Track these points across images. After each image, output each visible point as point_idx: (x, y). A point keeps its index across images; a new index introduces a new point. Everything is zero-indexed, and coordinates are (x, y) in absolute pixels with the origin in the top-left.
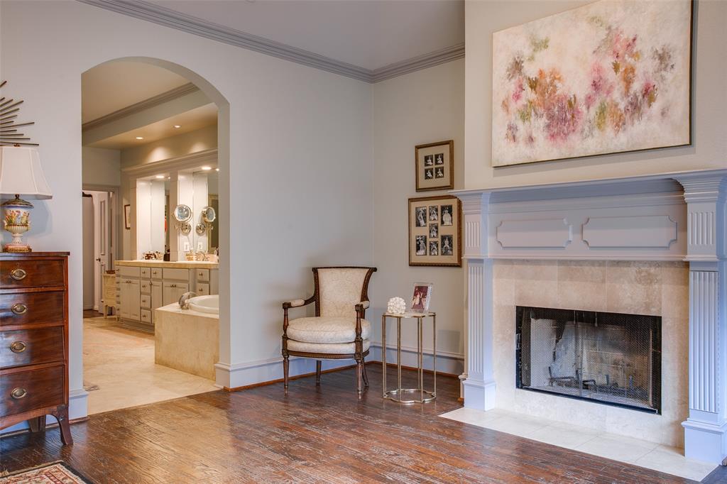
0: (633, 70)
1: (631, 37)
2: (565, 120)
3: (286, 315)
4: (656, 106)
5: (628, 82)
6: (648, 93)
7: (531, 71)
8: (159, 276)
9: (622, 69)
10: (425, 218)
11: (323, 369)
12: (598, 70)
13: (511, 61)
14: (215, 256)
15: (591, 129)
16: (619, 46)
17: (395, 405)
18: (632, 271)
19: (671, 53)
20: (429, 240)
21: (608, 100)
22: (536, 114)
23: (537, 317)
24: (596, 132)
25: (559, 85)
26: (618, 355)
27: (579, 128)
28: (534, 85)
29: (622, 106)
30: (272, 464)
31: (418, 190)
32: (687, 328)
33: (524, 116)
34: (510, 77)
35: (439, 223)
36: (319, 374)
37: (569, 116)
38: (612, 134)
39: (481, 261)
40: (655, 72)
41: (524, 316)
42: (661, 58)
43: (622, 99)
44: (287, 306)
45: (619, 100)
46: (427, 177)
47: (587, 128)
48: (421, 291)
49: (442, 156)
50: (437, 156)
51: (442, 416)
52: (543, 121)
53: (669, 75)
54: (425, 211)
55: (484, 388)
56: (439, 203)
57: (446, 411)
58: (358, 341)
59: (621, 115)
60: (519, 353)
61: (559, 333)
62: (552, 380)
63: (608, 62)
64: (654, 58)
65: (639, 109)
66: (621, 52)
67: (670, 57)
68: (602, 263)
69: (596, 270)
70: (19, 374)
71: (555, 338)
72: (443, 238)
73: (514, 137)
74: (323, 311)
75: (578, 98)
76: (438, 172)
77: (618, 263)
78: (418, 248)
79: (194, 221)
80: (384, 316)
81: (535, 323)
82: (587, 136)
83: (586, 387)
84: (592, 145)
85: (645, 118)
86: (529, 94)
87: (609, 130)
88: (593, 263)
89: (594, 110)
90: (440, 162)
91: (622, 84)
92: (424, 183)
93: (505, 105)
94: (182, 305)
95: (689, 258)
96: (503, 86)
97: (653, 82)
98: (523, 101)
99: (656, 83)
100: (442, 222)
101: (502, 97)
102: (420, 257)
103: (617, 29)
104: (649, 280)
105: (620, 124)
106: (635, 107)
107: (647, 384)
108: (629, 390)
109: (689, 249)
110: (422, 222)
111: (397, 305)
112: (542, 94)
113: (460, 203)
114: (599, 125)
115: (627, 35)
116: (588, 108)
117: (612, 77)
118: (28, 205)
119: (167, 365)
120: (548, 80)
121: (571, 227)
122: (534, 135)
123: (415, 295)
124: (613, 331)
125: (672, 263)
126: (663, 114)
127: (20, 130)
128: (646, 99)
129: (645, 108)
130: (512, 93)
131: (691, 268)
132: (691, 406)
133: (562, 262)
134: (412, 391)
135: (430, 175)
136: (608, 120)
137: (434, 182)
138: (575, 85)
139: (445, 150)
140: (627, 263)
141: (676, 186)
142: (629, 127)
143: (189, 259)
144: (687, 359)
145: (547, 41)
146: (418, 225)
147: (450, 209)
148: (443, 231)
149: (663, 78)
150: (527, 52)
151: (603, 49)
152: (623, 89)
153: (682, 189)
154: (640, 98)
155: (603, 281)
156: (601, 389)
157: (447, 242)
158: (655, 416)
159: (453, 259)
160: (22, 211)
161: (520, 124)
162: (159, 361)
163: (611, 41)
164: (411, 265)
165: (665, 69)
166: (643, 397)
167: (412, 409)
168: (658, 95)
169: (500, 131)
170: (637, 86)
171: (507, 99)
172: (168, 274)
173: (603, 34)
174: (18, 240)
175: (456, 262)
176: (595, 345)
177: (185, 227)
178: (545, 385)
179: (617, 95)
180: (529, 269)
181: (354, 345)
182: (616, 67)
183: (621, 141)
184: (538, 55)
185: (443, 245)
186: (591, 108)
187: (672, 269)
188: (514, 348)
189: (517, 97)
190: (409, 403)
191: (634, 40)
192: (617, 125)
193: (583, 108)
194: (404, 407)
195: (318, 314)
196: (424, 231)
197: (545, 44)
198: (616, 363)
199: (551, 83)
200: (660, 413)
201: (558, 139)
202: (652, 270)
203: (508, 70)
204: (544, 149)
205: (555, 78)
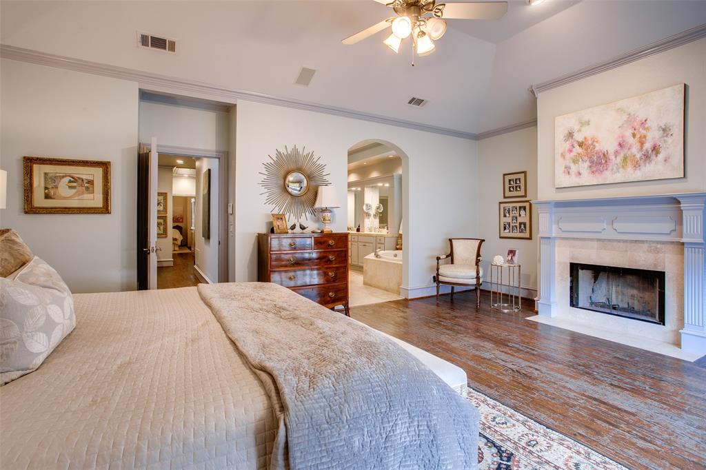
0: (645, 137)
1: (644, 119)
2: (601, 164)
3: (438, 263)
4: (661, 157)
5: (642, 144)
6: (656, 149)
7: (579, 137)
8: (356, 240)
9: (638, 136)
10: (509, 213)
11: (455, 291)
12: (622, 137)
13: (567, 132)
14: (386, 230)
15: (618, 169)
16: (636, 124)
17: (498, 311)
18: (645, 246)
19: (671, 128)
20: (511, 224)
21: (629, 152)
22: (582, 160)
23: (582, 269)
24: (621, 170)
25: (597, 144)
26: (635, 292)
27: (610, 168)
28: (581, 145)
29: (638, 156)
30: (448, 334)
31: (505, 197)
32: (683, 279)
33: (575, 161)
34: (566, 140)
35: (518, 215)
36: (452, 293)
37: (603, 162)
38: (632, 171)
39: (549, 238)
40: (661, 138)
41: (575, 268)
42: (664, 130)
43: (638, 152)
44: (438, 259)
45: (636, 153)
46: (510, 191)
47: (615, 168)
48: (512, 252)
49: (519, 180)
50: (516, 180)
51: (528, 318)
52: (588, 164)
53: (669, 140)
54: (509, 209)
55: (550, 306)
56: (518, 205)
57: (529, 316)
58: (478, 278)
59: (637, 161)
60: (571, 288)
61: (596, 278)
62: (592, 303)
63: (629, 133)
64: (659, 130)
65: (650, 158)
66: (637, 127)
67: (670, 130)
68: (625, 241)
69: (621, 245)
70: (324, 287)
71: (593, 281)
72: (520, 224)
73: (569, 172)
74: (455, 261)
75: (609, 152)
76: (517, 188)
77: (636, 241)
78: (505, 229)
79: (373, 212)
80: (492, 265)
81: (581, 273)
82: (615, 173)
83: (614, 308)
84: (619, 177)
85: (653, 162)
86: (578, 150)
87: (630, 169)
88: (619, 241)
89: (620, 159)
90: (518, 182)
91: (638, 144)
92: (508, 194)
93: (563, 156)
94: (377, 256)
95: (683, 240)
96: (561, 145)
97: (659, 143)
98: (574, 153)
99: (660, 144)
100: (520, 215)
101: (561, 151)
102: (506, 233)
103: (634, 115)
104: (657, 251)
105: (637, 165)
106: (647, 157)
107: (656, 308)
108: (643, 311)
109: (684, 235)
110: (507, 215)
111: (499, 260)
112: (586, 150)
113: (531, 205)
114: (623, 167)
115: (641, 117)
116: (616, 157)
117: (630, 140)
118: (331, 212)
119: (371, 286)
120: (590, 142)
121: (605, 221)
122: (581, 171)
123: (509, 254)
124: (630, 278)
125: (672, 243)
126: (665, 160)
127: (325, 178)
128: (654, 152)
129: (653, 157)
130: (567, 149)
131: (685, 246)
132: (686, 321)
133: (599, 240)
134: (506, 305)
135: (512, 189)
136: (629, 163)
137: (515, 193)
138: (607, 144)
139: (522, 176)
140: (643, 242)
141: (675, 201)
142: (643, 168)
143: (371, 231)
144: (683, 296)
145: (589, 121)
146: (505, 216)
147: (525, 208)
148: (520, 220)
149: (665, 141)
150: (576, 127)
151: (625, 125)
152: (639, 147)
153: (679, 203)
154: (650, 152)
155: (626, 251)
156: (624, 310)
157: (522, 226)
158: (661, 326)
159: (527, 235)
160: (329, 214)
161: (572, 165)
162: (365, 283)
163: (630, 121)
164: (501, 237)
165: (667, 136)
166: (653, 316)
167: (508, 314)
168: (662, 150)
169: (559, 169)
170: (648, 146)
171: (564, 152)
172: (361, 239)
173: (625, 117)
174: (327, 227)
175: (528, 236)
176: (619, 286)
177: (368, 215)
178: (588, 306)
179: (635, 150)
180: (578, 243)
181: (475, 280)
182: (634, 135)
183: (638, 175)
184: (583, 129)
185: (520, 227)
186: (618, 157)
187: (672, 246)
188: (568, 284)
189: (571, 151)
190: (506, 311)
191: (646, 120)
192: (635, 166)
193: (612, 157)
194: (504, 313)
195: (452, 263)
196: (508, 220)
197: (588, 123)
198: (633, 296)
199: (592, 144)
200: (664, 324)
201: (597, 174)
202: (659, 246)
203: (565, 137)
204: (587, 178)
205: (594, 141)
